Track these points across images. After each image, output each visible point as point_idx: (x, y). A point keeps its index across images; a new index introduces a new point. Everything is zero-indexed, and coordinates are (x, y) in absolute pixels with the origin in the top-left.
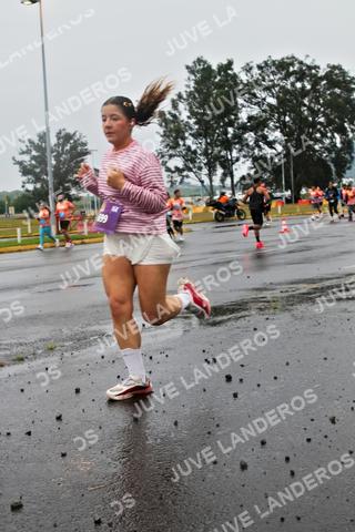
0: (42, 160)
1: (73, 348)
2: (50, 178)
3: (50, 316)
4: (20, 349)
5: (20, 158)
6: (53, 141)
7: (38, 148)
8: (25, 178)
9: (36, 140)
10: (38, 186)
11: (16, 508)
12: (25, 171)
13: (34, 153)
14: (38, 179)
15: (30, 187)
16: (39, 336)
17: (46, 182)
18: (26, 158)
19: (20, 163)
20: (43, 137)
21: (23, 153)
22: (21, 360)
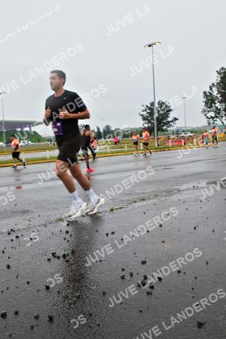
0: (151, 114)
1: (166, 196)
2: (155, 122)
3: (155, 181)
4: (143, 195)
5: (142, 113)
6: (157, 105)
7: (150, 109)
8: (144, 122)
9: (149, 105)
10: (150, 125)
11: (144, 263)
12: (144, 119)
13: (148, 111)
14: (149, 122)
15: (146, 126)
16: (152, 190)
17: (153, 123)
18: (145, 113)
19: (142, 115)
20: (152, 104)
21: (143, 111)
22: (144, 200)
